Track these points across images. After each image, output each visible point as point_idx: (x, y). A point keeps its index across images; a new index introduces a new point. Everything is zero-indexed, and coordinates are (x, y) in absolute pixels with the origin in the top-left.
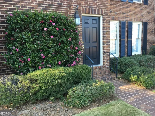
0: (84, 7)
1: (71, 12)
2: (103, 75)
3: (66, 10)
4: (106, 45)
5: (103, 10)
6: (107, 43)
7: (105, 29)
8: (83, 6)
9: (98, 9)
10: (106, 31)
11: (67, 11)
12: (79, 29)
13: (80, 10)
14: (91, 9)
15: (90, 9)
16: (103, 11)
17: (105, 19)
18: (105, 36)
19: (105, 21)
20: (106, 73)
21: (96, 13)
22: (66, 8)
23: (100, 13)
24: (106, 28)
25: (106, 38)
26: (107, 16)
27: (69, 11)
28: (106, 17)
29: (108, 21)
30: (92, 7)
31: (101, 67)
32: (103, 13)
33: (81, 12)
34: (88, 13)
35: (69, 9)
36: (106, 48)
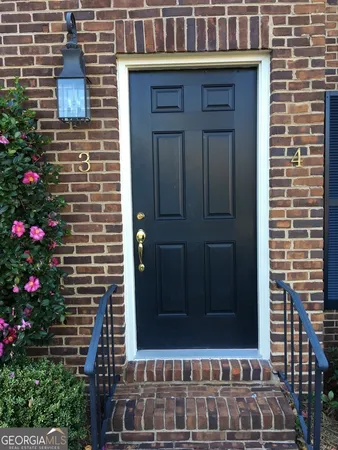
0: (132, 14)
1: (51, 55)
2: (231, 436)
3: (18, 46)
4: (292, 234)
5: (266, 20)
6: (297, 224)
7: (286, 134)
8: (123, 14)
9: (233, 21)
10: (292, 152)
11: (23, 50)
12: (102, 142)
13: (104, 37)
15: (170, 22)
16: (271, 26)
17: (288, 75)
18: (288, 183)
19: (283, 86)
20: (257, 425)
21: (213, 43)
22: (18, 34)
23: (243, 42)
24: (293, 130)
25: (290, 193)
26: (297, 53)
27: (36, 50)
28: (294, 59)
29: (307, 85)
30: (188, 12)
31: (252, 372)
32: (271, 37)
33: (109, 48)
34: (161, 51)
35: (38, 39)
36: (293, 255)
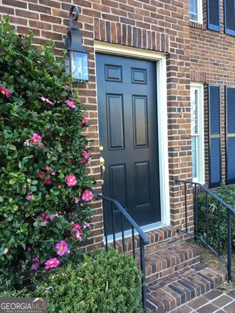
0: (104, 16)
1: (52, 31)
3: (28, 19)
4: (181, 154)
5: (167, 38)
6: (183, 149)
7: (176, 101)
8: (98, 15)
9: (154, 33)
10: (179, 110)
11: (32, 24)
13: (88, 27)
14: (130, 28)
15: (124, 26)
16: (170, 41)
17: (176, 69)
18: (177, 127)
19: (174, 74)
21: (145, 45)
22: (27, 10)
23: (158, 47)
24: (180, 99)
25: (180, 132)
26: (180, 58)
27: (42, 26)
28: (179, 61)
29: (184, 75)
30: (133, 23)
31: (167, 233)
32: (170, 47)
33: (90, 35)
35: (43, 17)
36: (181, 165)
